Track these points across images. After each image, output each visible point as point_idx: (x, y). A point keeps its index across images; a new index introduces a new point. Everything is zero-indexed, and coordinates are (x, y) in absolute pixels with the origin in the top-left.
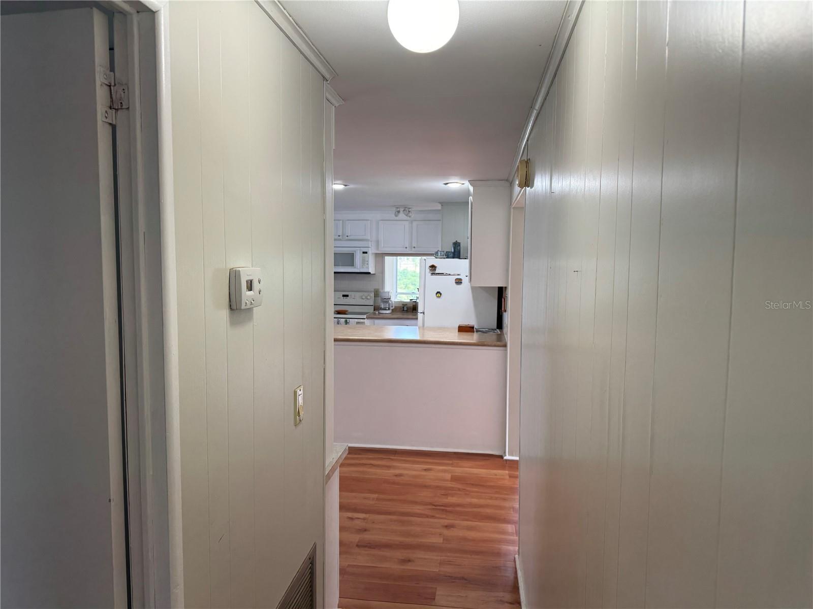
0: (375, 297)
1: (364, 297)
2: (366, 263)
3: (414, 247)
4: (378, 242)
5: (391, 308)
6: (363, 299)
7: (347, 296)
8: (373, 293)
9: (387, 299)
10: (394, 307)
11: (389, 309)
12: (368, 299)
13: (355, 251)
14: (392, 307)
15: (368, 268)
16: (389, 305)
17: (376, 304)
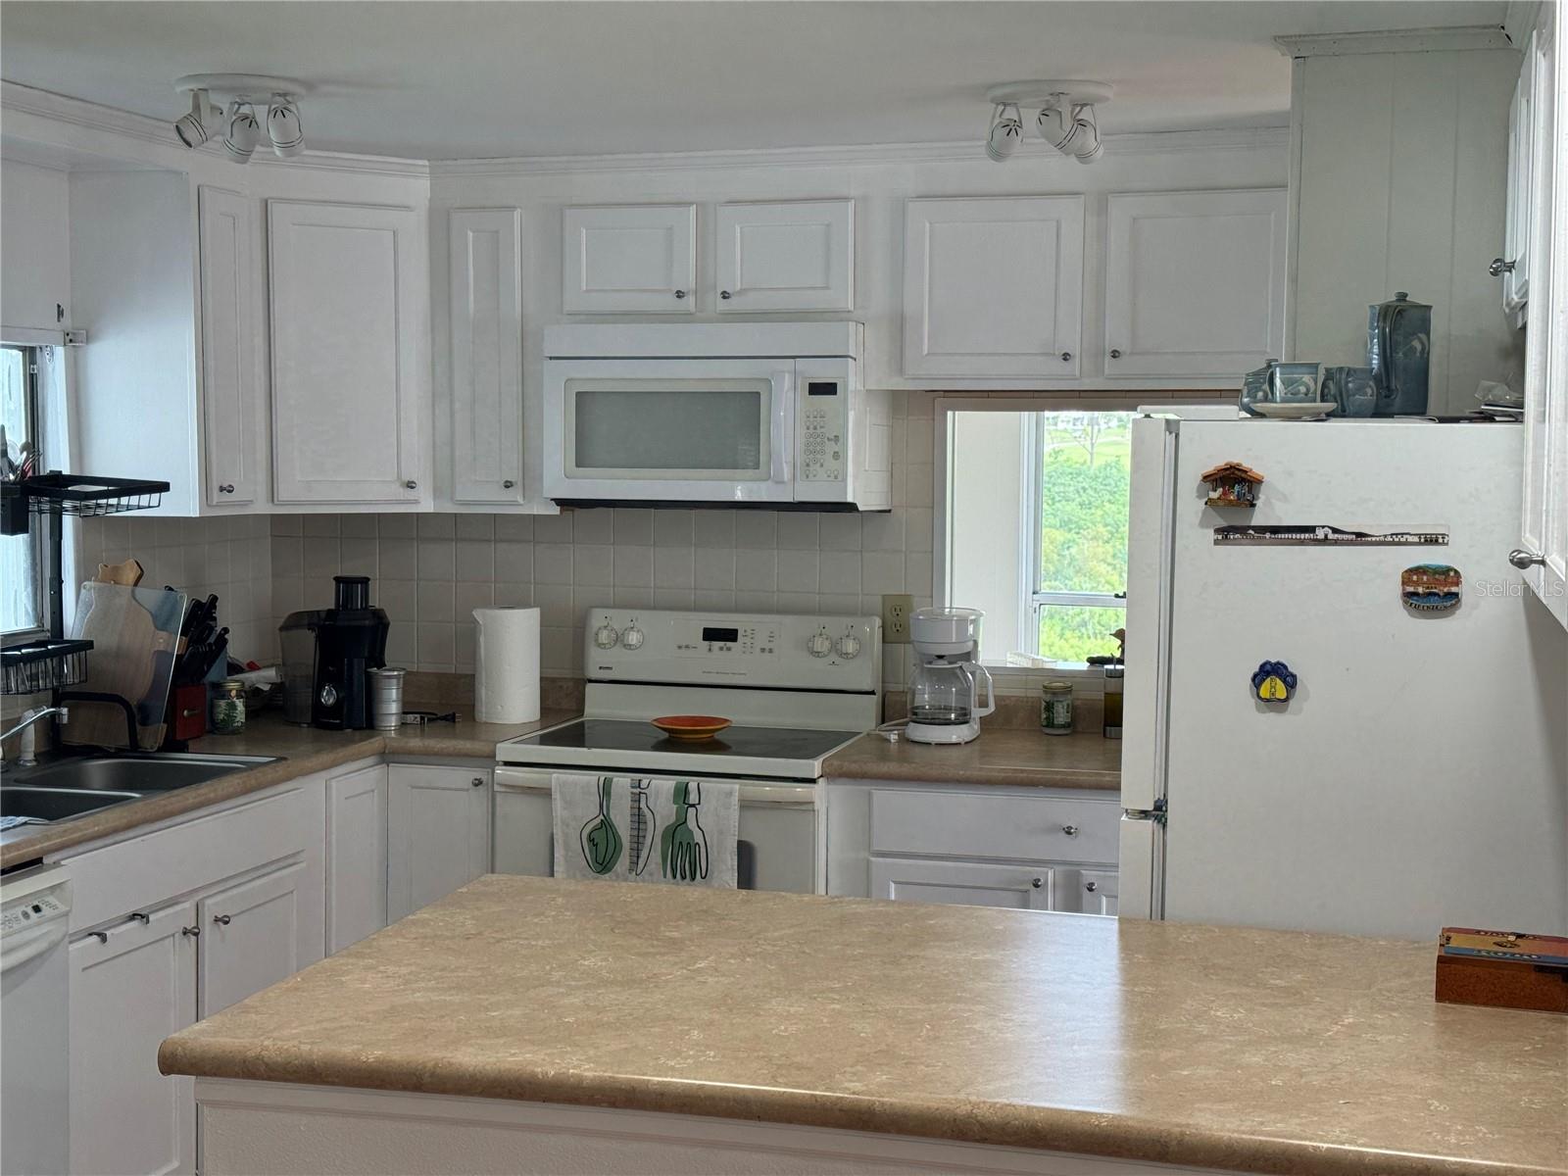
0: (884, 641)
1: (821, 645)
2: (831, 447)
3: (1115, 354)
4: (899, 326)
5: (977, 713)
6: (817, 654)
7: (730, 635)
8: (878, 622)
9: (954, 658)
10: (992, 708)
11: (963, 718)
12: (845, 655)
13: (767, 382)
14: (983, 704)
15: (840, 478)
16: (964, 693)
17: (891, 687)
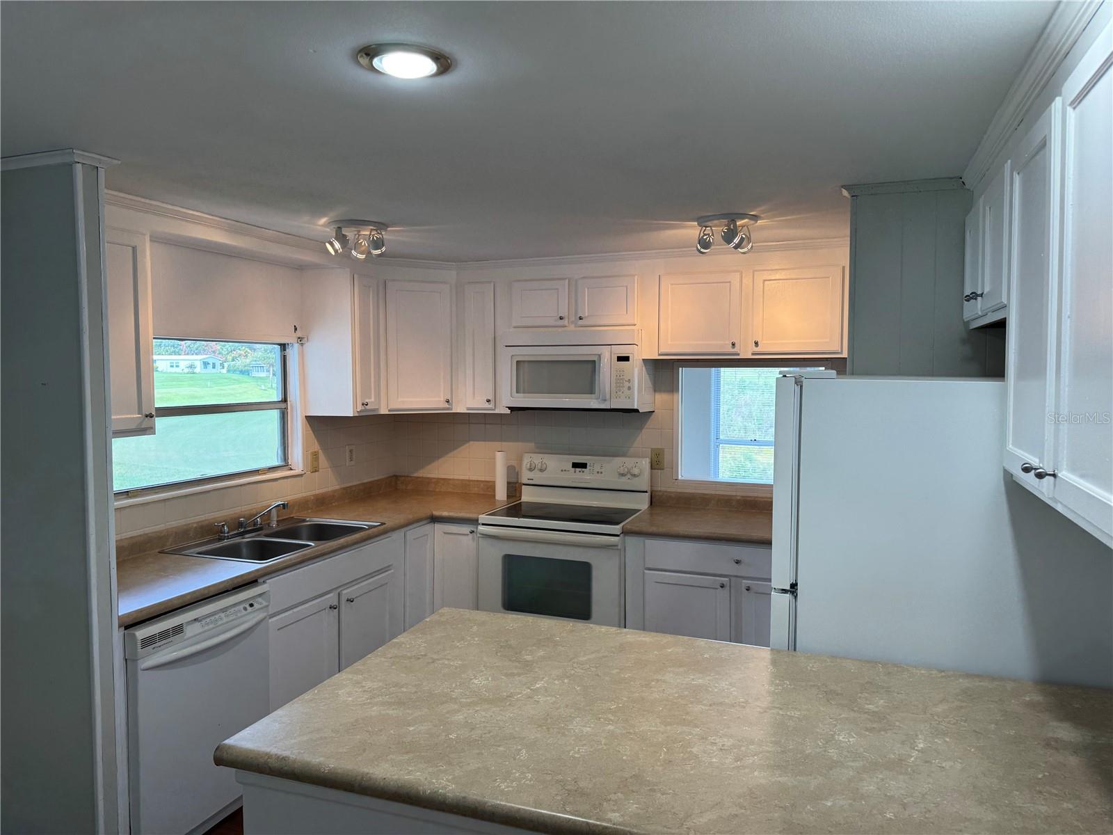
0: (652, 468)
1: (624, 470)
2: (627, 384)
3: (756, 342)
4: (657, 331)
6: (622, 474)
7: (583, 466)
8: (648, 460)
12: (633, 475)
13: (600, 356)
15: (630, 397)
17: (655, 489)
